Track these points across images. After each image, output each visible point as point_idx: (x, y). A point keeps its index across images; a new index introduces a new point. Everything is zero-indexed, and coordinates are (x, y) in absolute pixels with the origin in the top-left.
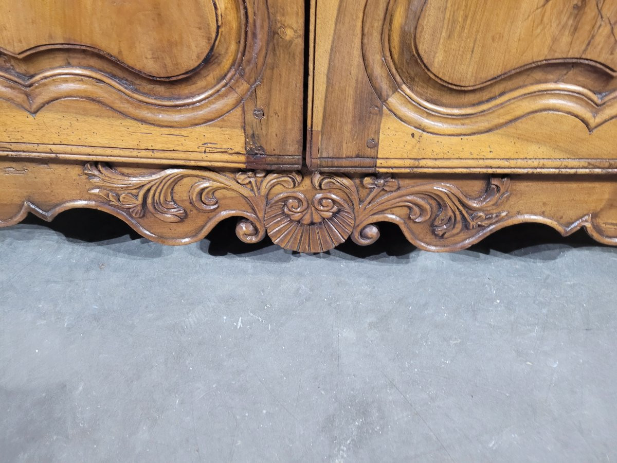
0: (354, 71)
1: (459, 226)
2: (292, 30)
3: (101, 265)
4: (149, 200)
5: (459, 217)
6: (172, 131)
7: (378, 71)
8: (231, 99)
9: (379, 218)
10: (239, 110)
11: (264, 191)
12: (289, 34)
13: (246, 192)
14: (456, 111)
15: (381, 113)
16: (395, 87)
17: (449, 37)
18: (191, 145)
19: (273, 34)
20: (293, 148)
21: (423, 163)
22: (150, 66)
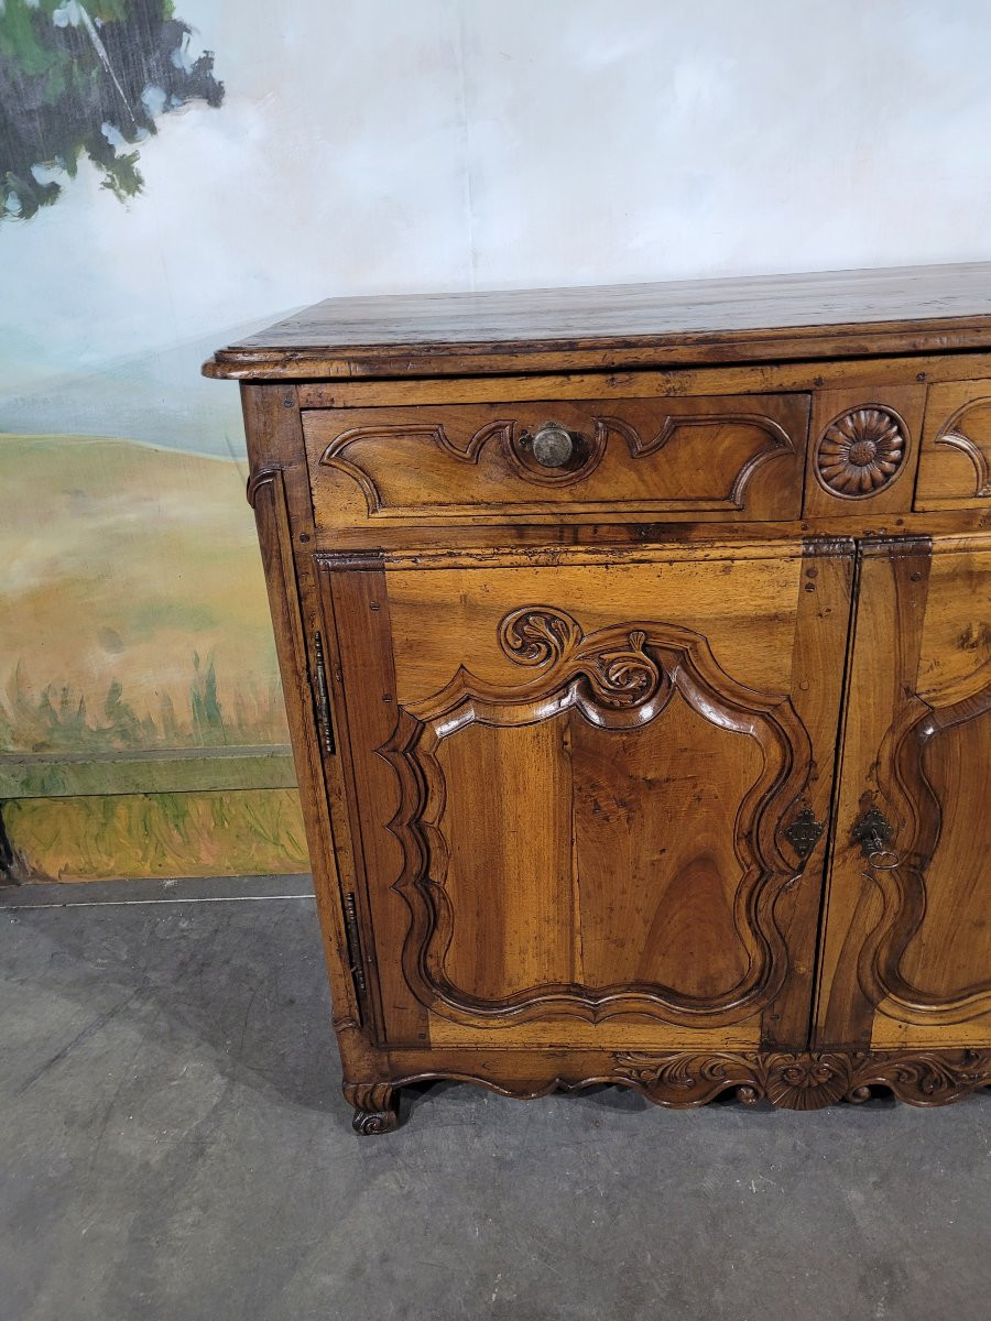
0: (852, 989)
1: (946, 1086)
2: (804, 968)
3: (597, 1123)
4: (667, 1074)
5: (944, 1080)
6: (702, 1031)
7: (871, 987)
8: (753, 1010)
9: (871, 1081)
10: (758, 1016)
11: (768, 1064)
12: (803, 969)
13: (752, 1066)
14: (934, 1008)
15: (873, 1013)
16: (884, 995)
17: (925, 966)
18: (715, 1039)
19: (791, 970)
20: (800, 1039)
21: (909, 1045)
22: (694, 992)
